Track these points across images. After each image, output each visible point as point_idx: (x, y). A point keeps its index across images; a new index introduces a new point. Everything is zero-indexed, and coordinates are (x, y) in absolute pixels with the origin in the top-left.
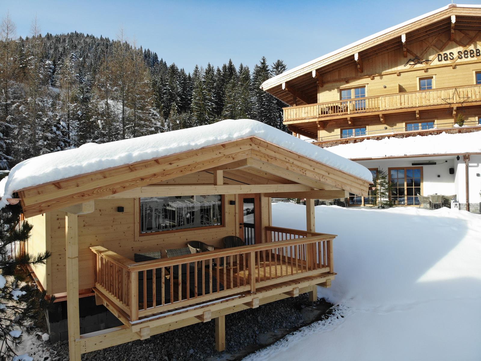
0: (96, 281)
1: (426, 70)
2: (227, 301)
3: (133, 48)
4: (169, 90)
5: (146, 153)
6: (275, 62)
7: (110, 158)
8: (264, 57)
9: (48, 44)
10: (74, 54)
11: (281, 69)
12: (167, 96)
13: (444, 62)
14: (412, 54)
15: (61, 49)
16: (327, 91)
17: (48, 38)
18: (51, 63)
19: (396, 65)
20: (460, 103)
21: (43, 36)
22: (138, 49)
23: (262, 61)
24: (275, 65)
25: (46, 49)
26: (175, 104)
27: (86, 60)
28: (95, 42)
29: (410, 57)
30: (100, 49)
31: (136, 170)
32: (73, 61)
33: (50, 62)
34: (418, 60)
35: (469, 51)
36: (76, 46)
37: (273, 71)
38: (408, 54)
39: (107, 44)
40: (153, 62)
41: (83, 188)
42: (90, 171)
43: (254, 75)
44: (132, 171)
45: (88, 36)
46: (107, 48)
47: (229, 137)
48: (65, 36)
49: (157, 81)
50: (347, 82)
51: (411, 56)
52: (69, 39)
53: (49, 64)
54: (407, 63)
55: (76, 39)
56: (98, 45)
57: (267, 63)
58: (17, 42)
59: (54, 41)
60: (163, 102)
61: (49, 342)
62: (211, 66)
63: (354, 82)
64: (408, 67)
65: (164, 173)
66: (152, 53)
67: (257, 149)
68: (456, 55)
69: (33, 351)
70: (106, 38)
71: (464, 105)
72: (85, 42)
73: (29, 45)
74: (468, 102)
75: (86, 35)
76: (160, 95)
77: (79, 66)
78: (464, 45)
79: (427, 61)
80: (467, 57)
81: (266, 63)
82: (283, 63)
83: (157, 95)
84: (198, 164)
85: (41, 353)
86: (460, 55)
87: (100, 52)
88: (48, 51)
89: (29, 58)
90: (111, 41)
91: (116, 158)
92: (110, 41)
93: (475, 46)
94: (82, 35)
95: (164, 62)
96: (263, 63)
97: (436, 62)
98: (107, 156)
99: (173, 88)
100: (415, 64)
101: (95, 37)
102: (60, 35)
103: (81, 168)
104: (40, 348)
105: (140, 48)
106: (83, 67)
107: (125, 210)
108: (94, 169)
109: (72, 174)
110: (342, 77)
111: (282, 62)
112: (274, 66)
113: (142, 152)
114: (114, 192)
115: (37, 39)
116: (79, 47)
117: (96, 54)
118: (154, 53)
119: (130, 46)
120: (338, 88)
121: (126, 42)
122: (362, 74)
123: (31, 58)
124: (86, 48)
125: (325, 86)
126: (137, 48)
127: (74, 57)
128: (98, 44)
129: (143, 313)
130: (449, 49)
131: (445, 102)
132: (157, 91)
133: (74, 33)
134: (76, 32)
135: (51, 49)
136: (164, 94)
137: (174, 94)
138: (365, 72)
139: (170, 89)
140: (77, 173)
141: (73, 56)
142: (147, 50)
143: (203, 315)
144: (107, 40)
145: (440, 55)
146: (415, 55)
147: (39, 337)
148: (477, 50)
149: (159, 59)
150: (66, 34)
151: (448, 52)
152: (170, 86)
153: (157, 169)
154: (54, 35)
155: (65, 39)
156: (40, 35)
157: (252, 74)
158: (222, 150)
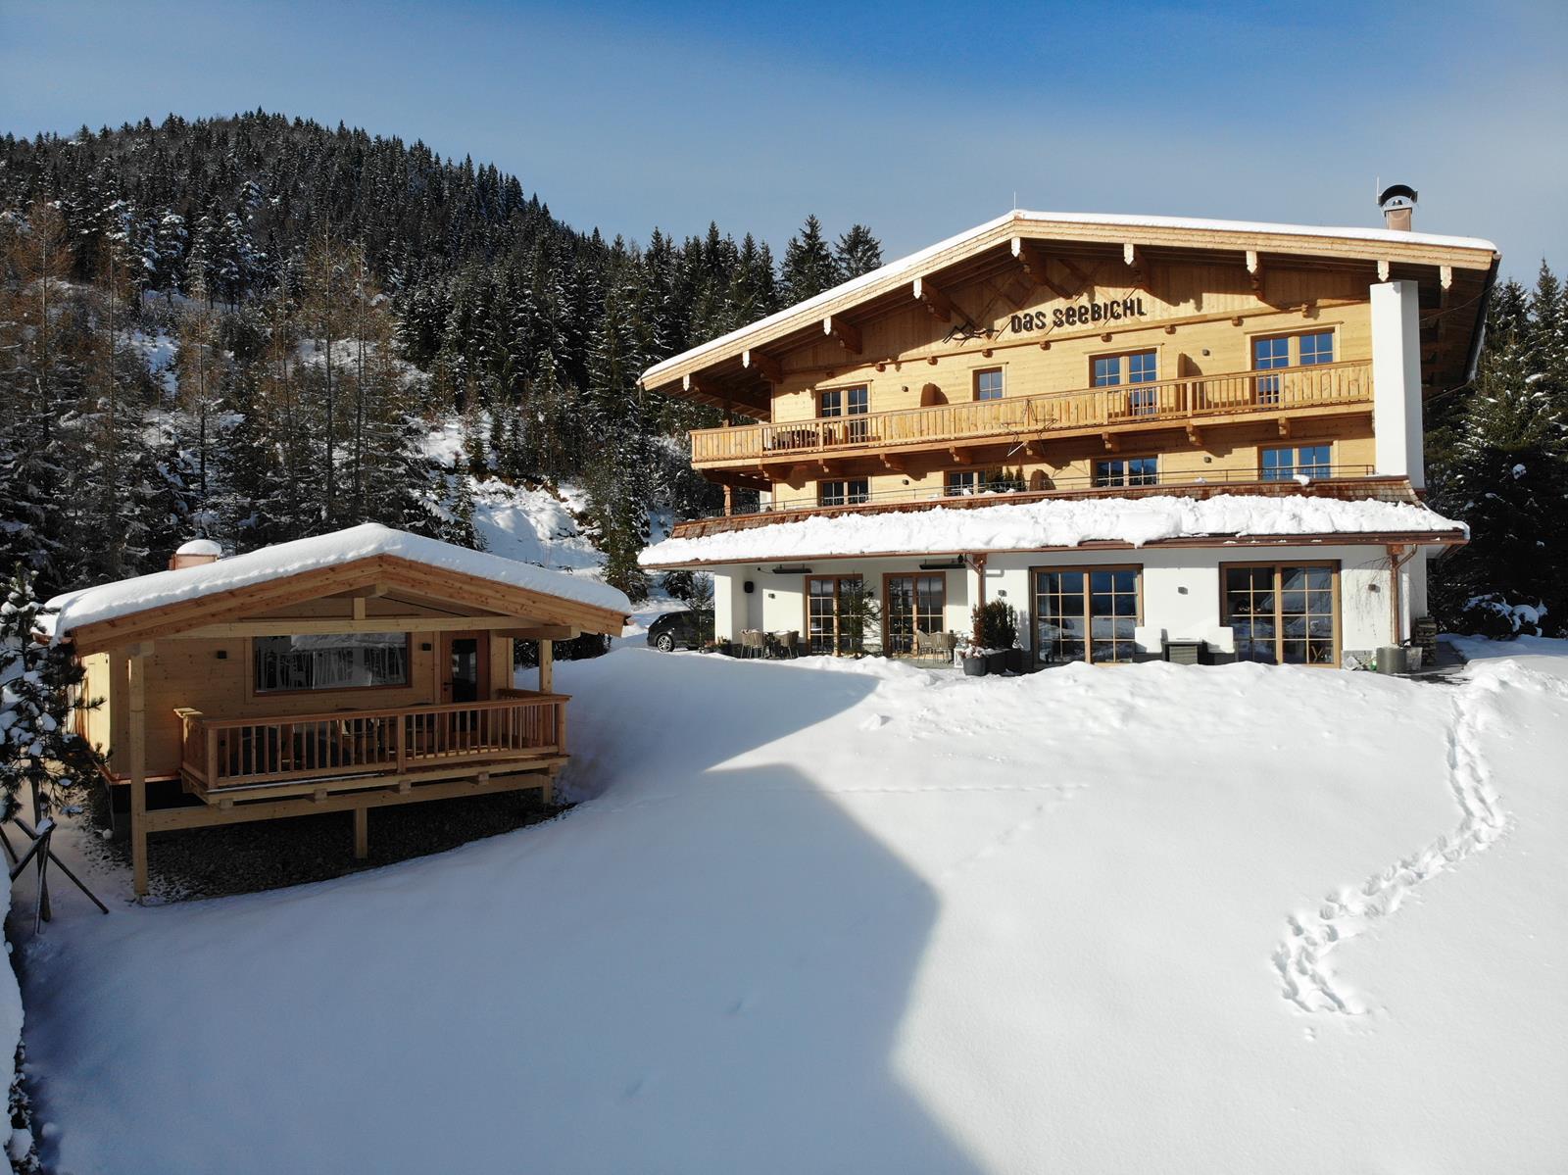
0: (183, 759)
1: (989, 353)
2: (353, 779)
3: (443, 162)
4: (533, 312)
5: (216, 585)
6: (847, 231)
7: (170, 593)
8: (812, 218)
9: (173, 153)
10: (253, 184)
11: (864, 253)
12: (528, 331)
13: (1024, 335)
14: (961, 314)
15: (211, 169)
16: (791, 395)
17: (173, 132)
18: (177, 221)
19: (928, 340)
20: (1037, 431)
21: (157, 123)
22: (458, 165)
23: (808, 231)
24: (845, 242)
25: (163, 170)
26: (551, 356)
27: (293, 202)
28: (321, 144)
29: (956, 320)
30: (336, 168)
31: (204, 605)
32: (250, 205)
33: (175, 219)
34: (970, 328)
35: (1077, 308)
36: (259, 159)
37: (840, 259)
38: (953, 314)
39: (359, 151)
40: (507, 205)
41: (138, 628)
42: (185, 599)
43: (786, 269)
44: (199, 606)
45: (298, 121)
46: (359, 163)
47: (339, 558)
48: (227, 124)
49: (496, 285)
50: (832, 375)
51: (959, 318)
52: (238, 135)
53: (173, 225)
54: (951, 334)
55: (259, 136)
56: (332, 152)
57: (824, 236)
58: (72, 146)
59: (191, 140)
60: (514, 349)
61: (112, 841)
62: (664, 238)
63: (843, 376)
64: (951, 345)
65: (242, 607)
66: (504, 178)
67: (394, 571)
68: (1049, 319)
69: (89, 850)
70: (355, 131)
71: (1045, 436)
72: (291, 146)
73: (110, 157)
74: (1054, 430)
75: (291, 122)
76: (506, 329)
77: (268, 222)
78: (1068, 296)
79: (990, 332)
80: (1074, 323)
81: (819, 234)
82: (870, 236)
83: (496, 329)
84: (294, 594)
85: (100, 852)
86: (1057, 317)
87: (337, 179)
88: (172, 174)
89: (111, 207)
90: (373, 139)
91: (178, 592)
92: (369, 141)
93: (1092, 298)
94: (279, 121)
95: (541, 206)
96: (812, 237)
97: (1008, 336)
98: (169, 590)
99: (544, 307)
100: (966, 339)
101: (323, 127)
102: (212, 119)
103: (137, 604)
104: (98, 847)
105: (464, 161)
106: (282, 225)
107: (228, 655)
108: (152, 606)
109: (127, 611)
110: (820, 364)
111: (868, 232)
112: (842, 245)
113: (211, 584)
114: (178, 631)
115: (138, 133)
116: (271, 160)
117: (323, 184)
118: (511, 177)
119: (433, 155)
120: (812, 388)
121: (421, 144)
122: (860, 358)
123: (116, 208)
124: (293, 165)
125: (789, 381)
126: (456, 163)
127: (255, 193)
128: (330, 149)
129: (223, 781)
130: (1037, 303)
131: (1007, 431)
132: (496, 317)
133: (255, 113)
134: (260, 110)
135: (181, 166)
136: (520, 323)
137: (546, 324)
138: (867, 353)
139: (537, 311)
140: (133, 610)
141: (251, 191)
142: (486, 169)
143: (313, 794)
144: (361, 136)
145: (1016, 317)
146: (967, 316)
147: (99, 836)
148: (1093, 306)
149: (527, 197)
150: (230, 118)
151: (1032, 311)
152: (535, 299)
153: (232, 603)
154: (190, 119)
155: (225, 134)
156: (147, 120)
157: (781, 266)
158: (331, 575)
